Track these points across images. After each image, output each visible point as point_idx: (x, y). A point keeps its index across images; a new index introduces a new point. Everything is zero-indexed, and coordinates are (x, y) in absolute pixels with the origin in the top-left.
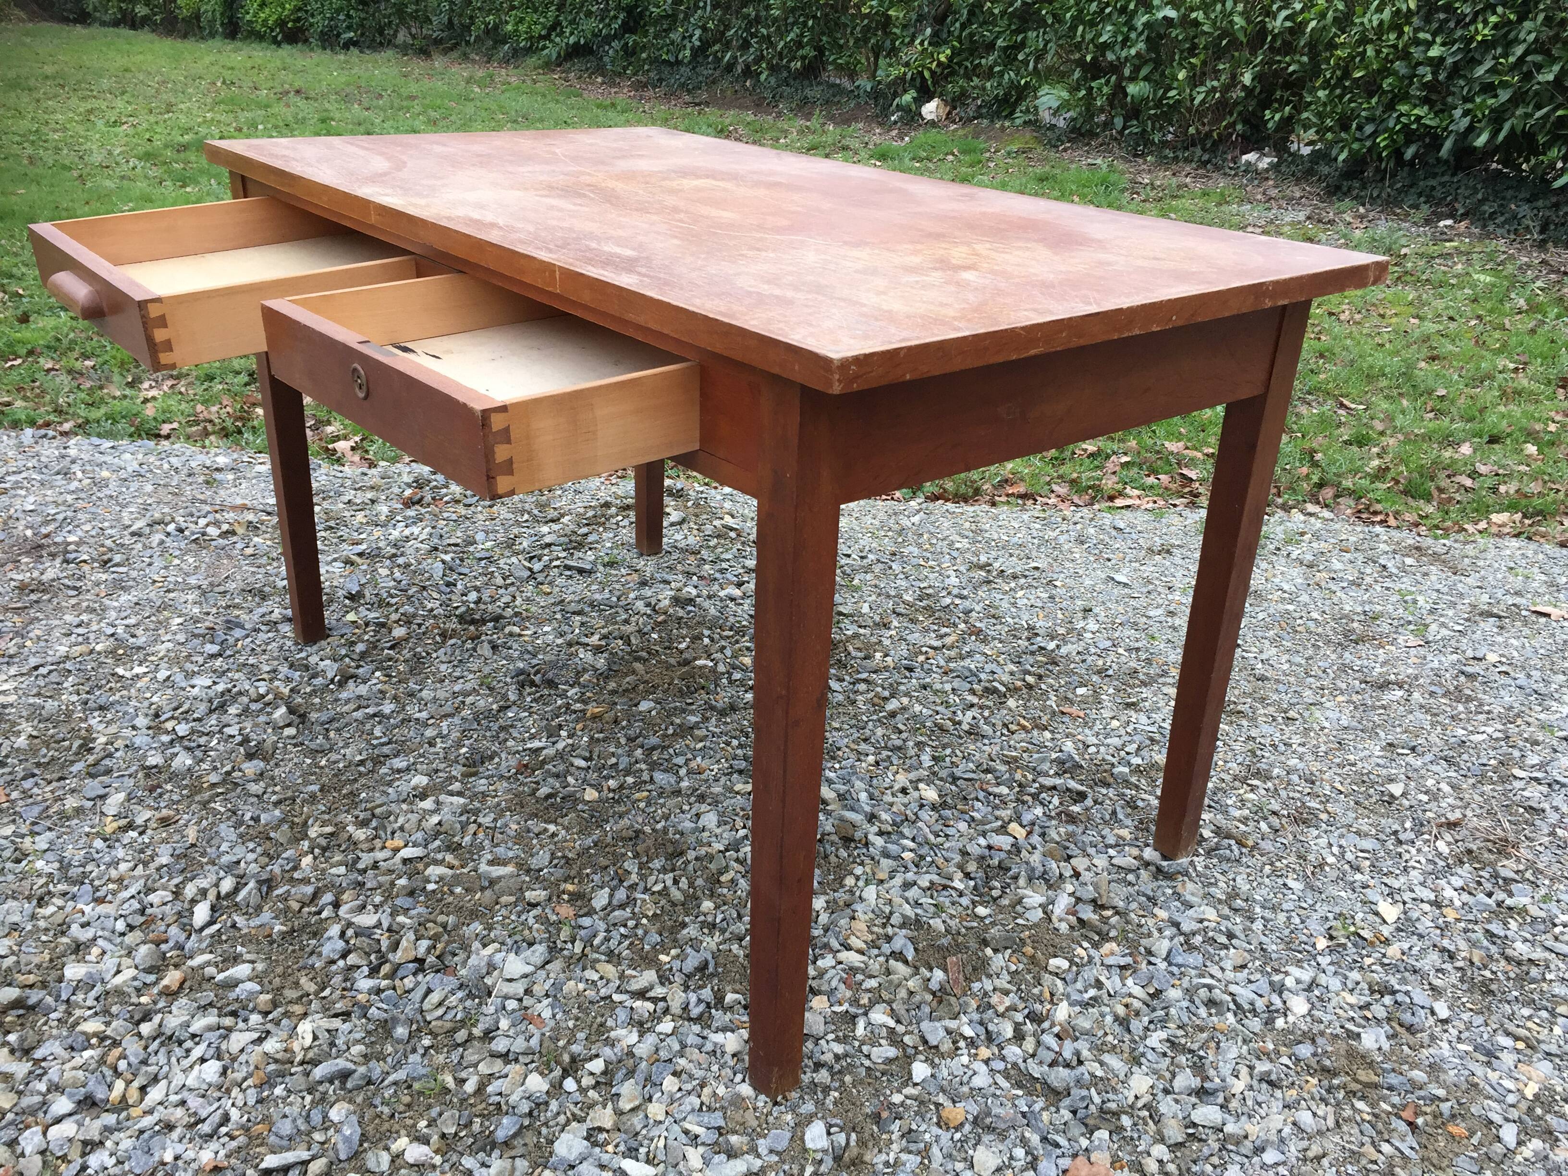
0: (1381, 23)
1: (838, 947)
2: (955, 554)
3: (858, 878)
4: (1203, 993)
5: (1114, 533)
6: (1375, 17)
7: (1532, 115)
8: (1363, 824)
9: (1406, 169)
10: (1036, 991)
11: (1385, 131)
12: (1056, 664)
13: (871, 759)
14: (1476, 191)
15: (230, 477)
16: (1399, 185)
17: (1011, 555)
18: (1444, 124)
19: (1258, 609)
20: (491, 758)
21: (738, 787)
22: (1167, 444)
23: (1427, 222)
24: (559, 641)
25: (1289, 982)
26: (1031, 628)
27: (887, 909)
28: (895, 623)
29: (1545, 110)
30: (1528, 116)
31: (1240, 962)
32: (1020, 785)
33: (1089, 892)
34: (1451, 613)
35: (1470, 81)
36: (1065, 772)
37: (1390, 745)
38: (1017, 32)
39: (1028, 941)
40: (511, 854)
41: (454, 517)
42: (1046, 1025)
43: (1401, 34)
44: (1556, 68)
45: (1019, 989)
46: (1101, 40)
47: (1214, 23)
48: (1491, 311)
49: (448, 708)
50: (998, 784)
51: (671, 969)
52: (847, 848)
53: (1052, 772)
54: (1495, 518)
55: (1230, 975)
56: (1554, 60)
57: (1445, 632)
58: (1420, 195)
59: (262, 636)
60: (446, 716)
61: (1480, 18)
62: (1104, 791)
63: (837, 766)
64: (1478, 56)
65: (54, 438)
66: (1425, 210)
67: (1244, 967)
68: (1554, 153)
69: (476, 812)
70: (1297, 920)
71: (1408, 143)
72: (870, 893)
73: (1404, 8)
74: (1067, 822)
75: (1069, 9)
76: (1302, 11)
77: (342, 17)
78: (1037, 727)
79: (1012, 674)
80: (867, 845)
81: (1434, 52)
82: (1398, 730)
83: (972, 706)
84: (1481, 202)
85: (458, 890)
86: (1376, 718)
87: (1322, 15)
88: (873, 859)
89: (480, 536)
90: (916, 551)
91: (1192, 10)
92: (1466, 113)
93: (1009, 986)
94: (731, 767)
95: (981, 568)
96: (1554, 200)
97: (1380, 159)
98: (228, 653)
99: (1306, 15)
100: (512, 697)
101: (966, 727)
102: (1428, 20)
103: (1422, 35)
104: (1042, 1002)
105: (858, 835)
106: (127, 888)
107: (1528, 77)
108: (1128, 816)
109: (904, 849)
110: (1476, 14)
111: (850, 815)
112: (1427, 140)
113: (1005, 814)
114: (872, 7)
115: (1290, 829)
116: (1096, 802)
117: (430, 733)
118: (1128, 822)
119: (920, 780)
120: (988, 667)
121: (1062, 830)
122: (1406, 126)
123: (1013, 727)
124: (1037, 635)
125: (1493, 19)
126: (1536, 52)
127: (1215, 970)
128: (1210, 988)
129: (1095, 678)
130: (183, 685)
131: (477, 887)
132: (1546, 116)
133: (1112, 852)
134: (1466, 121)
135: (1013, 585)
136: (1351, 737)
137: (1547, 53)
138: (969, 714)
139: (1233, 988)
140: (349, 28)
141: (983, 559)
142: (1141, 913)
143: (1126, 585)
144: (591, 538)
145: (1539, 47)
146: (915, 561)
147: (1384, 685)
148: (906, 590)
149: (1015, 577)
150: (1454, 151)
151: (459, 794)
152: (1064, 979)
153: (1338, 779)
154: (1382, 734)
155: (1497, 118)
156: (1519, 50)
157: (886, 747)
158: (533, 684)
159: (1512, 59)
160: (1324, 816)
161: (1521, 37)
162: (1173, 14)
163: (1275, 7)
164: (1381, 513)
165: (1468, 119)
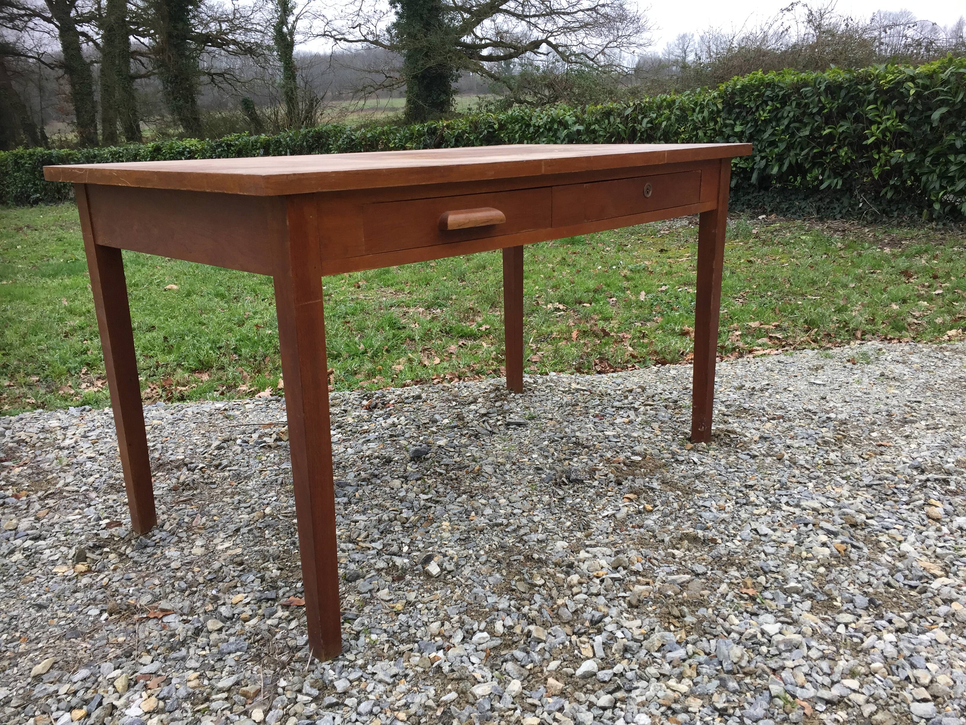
0: (704, 118)
2: (718, 384)
6: (699, 116)
7: (799, 155)
9: (733, 192)
14: (774, 199)
17: (746, 381)
18: (751, 165)
21: (756, 512)
22: (750, 324)
23: (752, 218)
24: (550, 460)
26: (808, 410)
29: (806, 151)
30: (797, 155)
35: (761, 141)
36: (922, 472)
43: (716, 123)
44: (809, 128)
47: (605, 129)
50: (897, 483)
51: (849, 609)
52: (857, 530)
53: (916, 473)
54: (950, 333)
56: (806, 125)
58: (743, 204)
61: (760, 109)
63: (795, 492)
64: (763, 128)
66: (749, 212)
68: (816, 172)
72: (905, 547)
73: (715, 109)
75: (517, 132)
76: (657, 118)
77: (30, 185)
78: (876, 454)
79: (828, 432)
80: (867, 525)
81: (738, 129)
83: (828, 450)
84: (779, 203)
87: (669, 119)
89: (437, 417)
91: (591, 125)
92: (762, 158)
95: (740, 388)
96: (819, 196)
99: (659, 119)
100: (560, 493)
102: (730, 112)
103: (728, 122)
107: (792, 135)
110: (758, 107)
111: (849, 511)
112: (742, 176)
113: (920, 497)
116: (956, 483)
120: (810, 432)
124: (816, 412)
125: (768, 108)
126: (794, 122)
129: (874, 427)
132: (808, 154)
134: (764, 162)
135: (768, 393)
137: (801, 121)
140: (36, 191)
141: (735, 384)
143: (824, 385)
144: (506, 408)
145: (795, 119)
149: (763, 390)
150: (758, 179)
151: (597, 546)
155: (780, 159)
156: (786, 122)
158: (564, 484)
159: (782, 127)
161: (785, 115)
162: (581, 128)
163: (640, 118)
164: (894, 339)
165: (764, 161)
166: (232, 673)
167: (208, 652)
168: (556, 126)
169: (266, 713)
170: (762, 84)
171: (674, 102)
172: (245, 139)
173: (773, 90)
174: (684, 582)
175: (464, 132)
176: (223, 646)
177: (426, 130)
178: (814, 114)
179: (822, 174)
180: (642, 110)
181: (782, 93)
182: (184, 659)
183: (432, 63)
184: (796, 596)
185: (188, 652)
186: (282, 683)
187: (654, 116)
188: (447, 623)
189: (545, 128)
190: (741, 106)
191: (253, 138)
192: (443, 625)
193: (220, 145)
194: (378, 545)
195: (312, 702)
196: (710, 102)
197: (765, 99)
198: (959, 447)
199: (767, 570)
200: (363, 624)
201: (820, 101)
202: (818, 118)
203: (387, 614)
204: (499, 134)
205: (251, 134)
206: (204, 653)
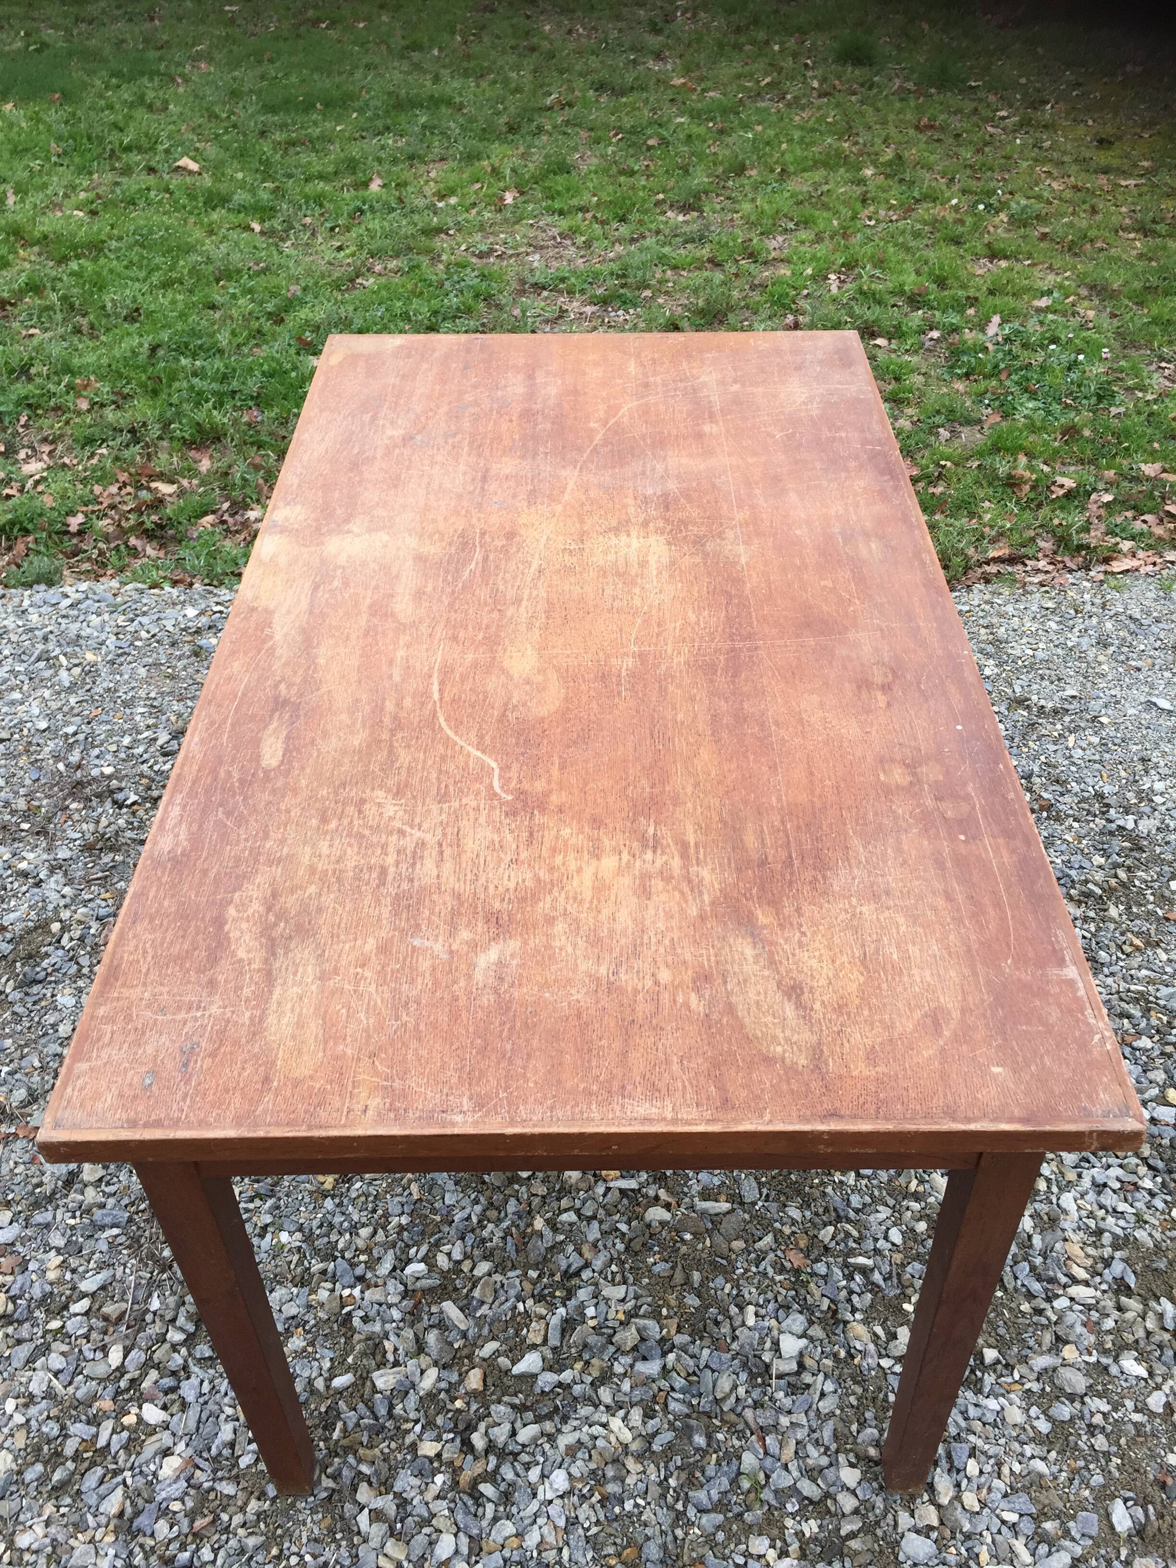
1: (1064, 1280)
3: (1048, 1180)
12: (1141, 849)
17: (1043, 679)
22: (1143, 467)
26: (1099, 796)
27: (1092, 1224)
32: (1158, 1032)
40: (717, 1182)
50: (1138, 1033)
72: (1068, 1200)
78: (1148, 944)
79: (1102, 868)
85: (687, 1236)
95: (1020, 704)
113: (1158, 1076)
120: (1077, 862)
123: (1127, 949)
131: (703, 1230)
135: (1059, 727)
141: (1018, 689)
149: (1057, 714)
166: (100, 1268)
167: (78, 1220)
169: (127, 1352)
174: (717, 1215)
176: (98, 1214)
182: (47, 1226)
184: (858, 1278)
185: (54, 1218)
186: (155, 1304)
188: (380, 1232)
192: (375, 1233)
195: (184, 1343)
199: (842, 1212)
200: (278, 1207)
203: (311, 1193)
206: (72, 1222)
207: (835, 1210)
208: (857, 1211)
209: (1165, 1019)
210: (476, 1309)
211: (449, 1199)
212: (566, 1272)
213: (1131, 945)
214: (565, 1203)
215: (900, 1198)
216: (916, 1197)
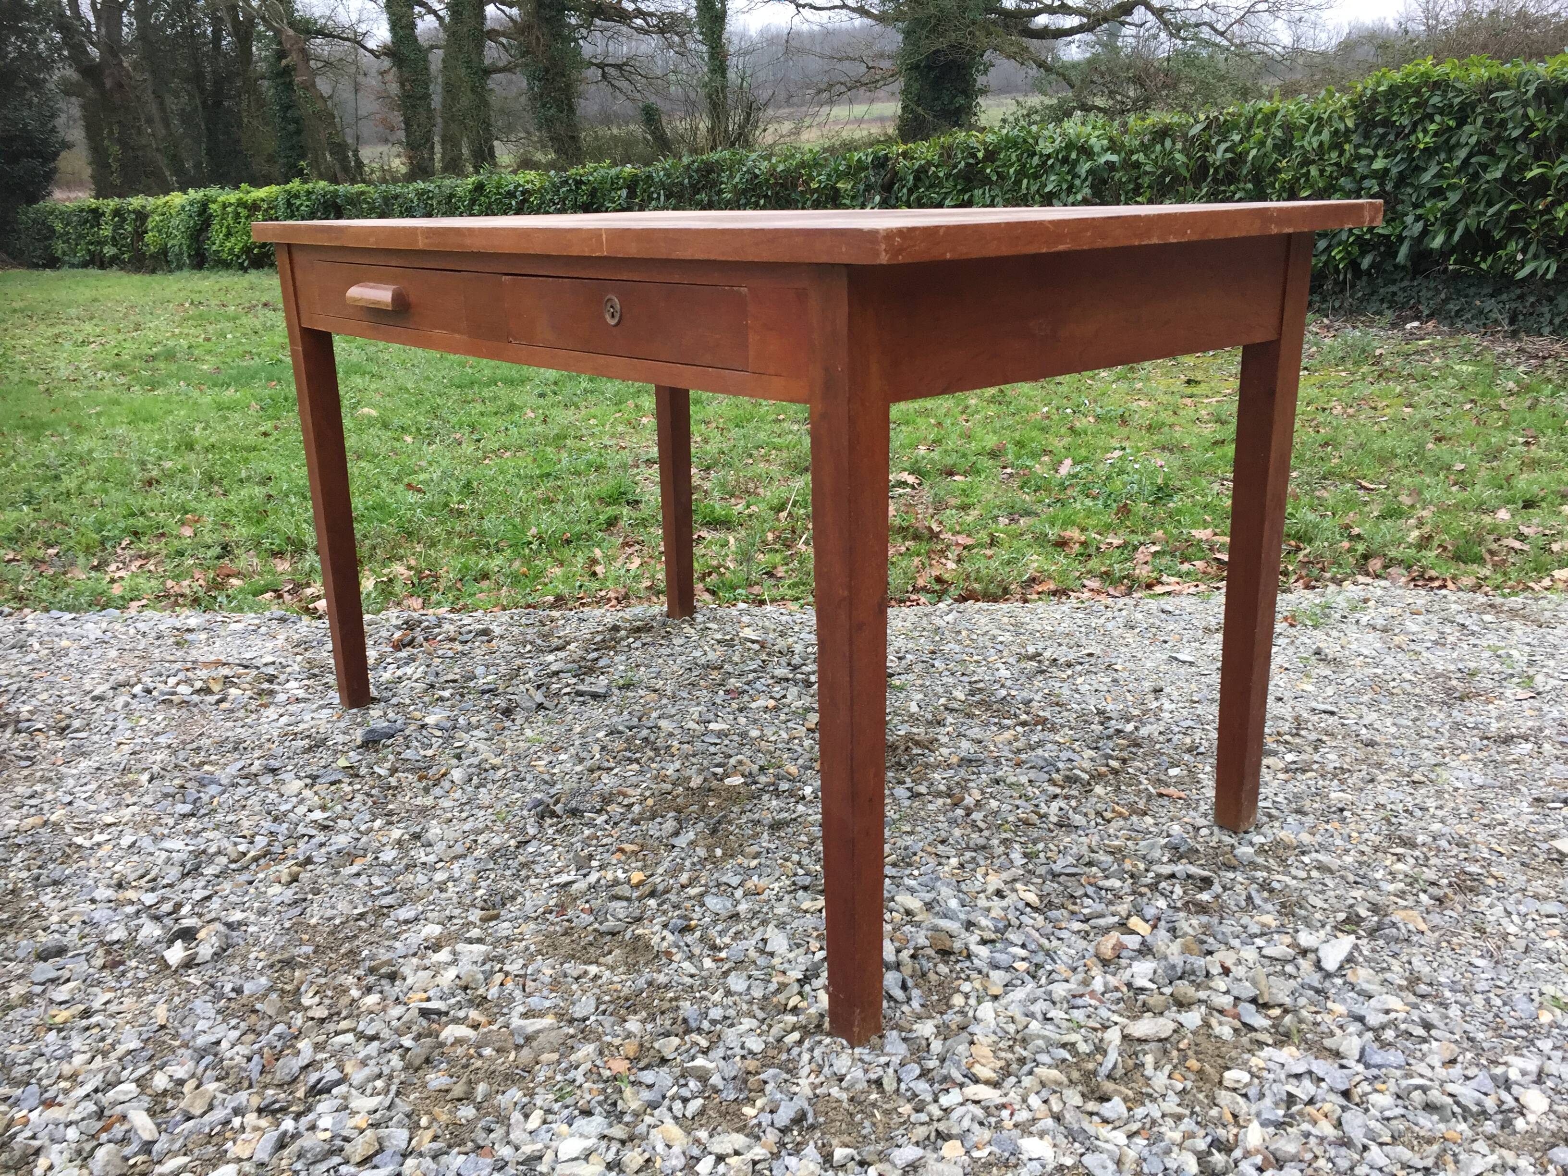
0: (1321, 144)
1: (962, 1079)
2: (999, 647)
3: (967, 996)
4: (1417, 1095)
5: (1164, 616)
6: (1314, 139)
7: (1484, 214)
8: (1538, 886)
9: (1365, 278)
10: (1214, 1112)
11: (1339, 244)
12: (1138, 746)
13: (954, 861)
14: (1438, 292)
15: (203, 636)
16: (1360, 294)
17: (1060, 645)
18: (1397, 231)
19: (1343, 676)
20: (513, 898)
21: (805, 906)
22: (1194, 532)
23: (1394, 326)
24: (579, 768)
25: (1514, 1074)
26: (1100, 712)
27: (1011, 1028)
28: (950, 720)
29: (1497, 207)
30: (1479, 214)
31: (1447, 1057)
32: (1132, 876)
33: (1247, 990)
34: (1552, 663)
35: (1417, 188)
36: (1180, 858)
37: (1538, 800)
38: (963, 191)
39: (1190, 1053)
40: (547, 1004)
41: (450, 653)
42: (1237, 1153)
43: (1342, 153)
44: (1503, 166)
45: (1193, 1113)
46: (1047, 190)
47: (1155, 161)
48: (1483, 395)
49: (459, 849)
50: (1107, 877)
51: (759, 1124)
52: (946, 963)
53: (1165, 859)
54: (1558, 574)
55: (1441, 1072)
56: (1500, 159)
57: (1553, 682)
58: (1382, 301)
59: (241, 791)
60: (456, 858)
61: (1420, 128)
62: (1231, 875)
63: (916, 873)
64: (1422, 164)
65: (11, 614)
66: (1390, 315)
67: (1453, 1062)
68: (1512, 246)
69: (501, 960)
70: (1498, 1002)
71: (1363, 253)
72: (986, 1010)
73: (1342, 127)
74: (1197, 913)
75: (1012, 165)
76: (1241, 141)
78: (1135, 812)
79: (1092, 760)
80: (969, 956)
81: (1378, 164)
82: (1541, 783)
83: (1056, 796)
84: (1445, 301)
85: (487, 1052)
86: (1511, 774)
87: (1262, 143)
88: (980, 972)
89: (480, 671)
90: (957, 648)
91: (1132, 153)
92: (1418, 218)
93: (1180, 1110)
94: (794, 883)
95: (1031, 658)
96: (1518, 291)
97: (1337, 271)
98: (202, 811)
99: (1245, 145)
100: (532, 831)
101: (1054, 819)
102: (1367, 136)
103: (1363, 151)
104: (1225, 1126)
105: (957, 945)
106: (82, 1084)
107: (1475, 177)
108: (1266, 900)
109: (1014, 957)
110: (1415, 125)
111: (944, 924)
112: (1382, 249)
113: (1123, 908)
114: (820, 182)
115: (1457, 898)
116: (1225, 888)
117: (439, 877)
118: (1269, 907)
119: (1015, 880)
120: (1064, 755)
121: (1194, 922)
122: (1358, 237)
123: (1108, 815)
124: (1110, 718)
125: (1433, 127)
126: (1480, 153)
127: (1421, 1068)
128: (1424, 1089)
129: (1186, 757)
130: (151, 850)
131: (510, 1045)
132: (1499, 212)
133: (1259, 942)
134: (1420, 225)
135: (1069, 672)
136: (1492, 796)
137: (1491, 153)
138: (1055, 805)
139: (1450, 1088)
141: (1031, 650)
142: (1314, 1009)
143: (1191, 664)
144: (601, 663)
145: (1482, 148)
146: (958, 657)
147: (1508, 740)
148: (955, 686)
149: (1069, 665)
150: (1411, 256)
151: (480, 941)
152: (1245, 1096)
153: (1493, 840)
154: (1524, 790)
155: (1450, 220)
156: (1463, 153)
157: (968, 848)
158: (553, 814)
159: (1456, 163)
160: (1491, 882)
161: (1463, 140)
162: (1114, 158)
163: (1213, 141)
164: (1437, 578)
165: (1421, 223)
168: (1074, 156)
170: (1426, 83)
171: (1275, 113)
172: (602, 172)
173: (1444, 95)
174: (535, 1031)
175: (929, 163)
177: (870, 159)
178: (1516, 140)
179: (1524, 251)
180: (1222, 128)
181: (1458, 100)
183: (942, 44)
184: (693, 1084)
187: (1237, 138)
188: (99, 1058)
189: (1057, 158)
190: (1386, 122)
191: (613, 171)
192: (91, 1060)
193: (565, 183)
194: (150, 899)
196: (1335, 115)
197: (1429, 110)
198: (1305, 814)
199: (693, 1024)
201: (1526, 116)
202: (1521, 147)
204: (983, 169)
205: (614, 164)
207: (685, 1021)
208: (714, 1022)
209: (1142, 866)
210: (176, 1125)
211: (201, 1025)
212: (314, 1087)
213: (1113, 811)
214: (344, 1025)
215: (774, 1013)
216: (795, 1010)
